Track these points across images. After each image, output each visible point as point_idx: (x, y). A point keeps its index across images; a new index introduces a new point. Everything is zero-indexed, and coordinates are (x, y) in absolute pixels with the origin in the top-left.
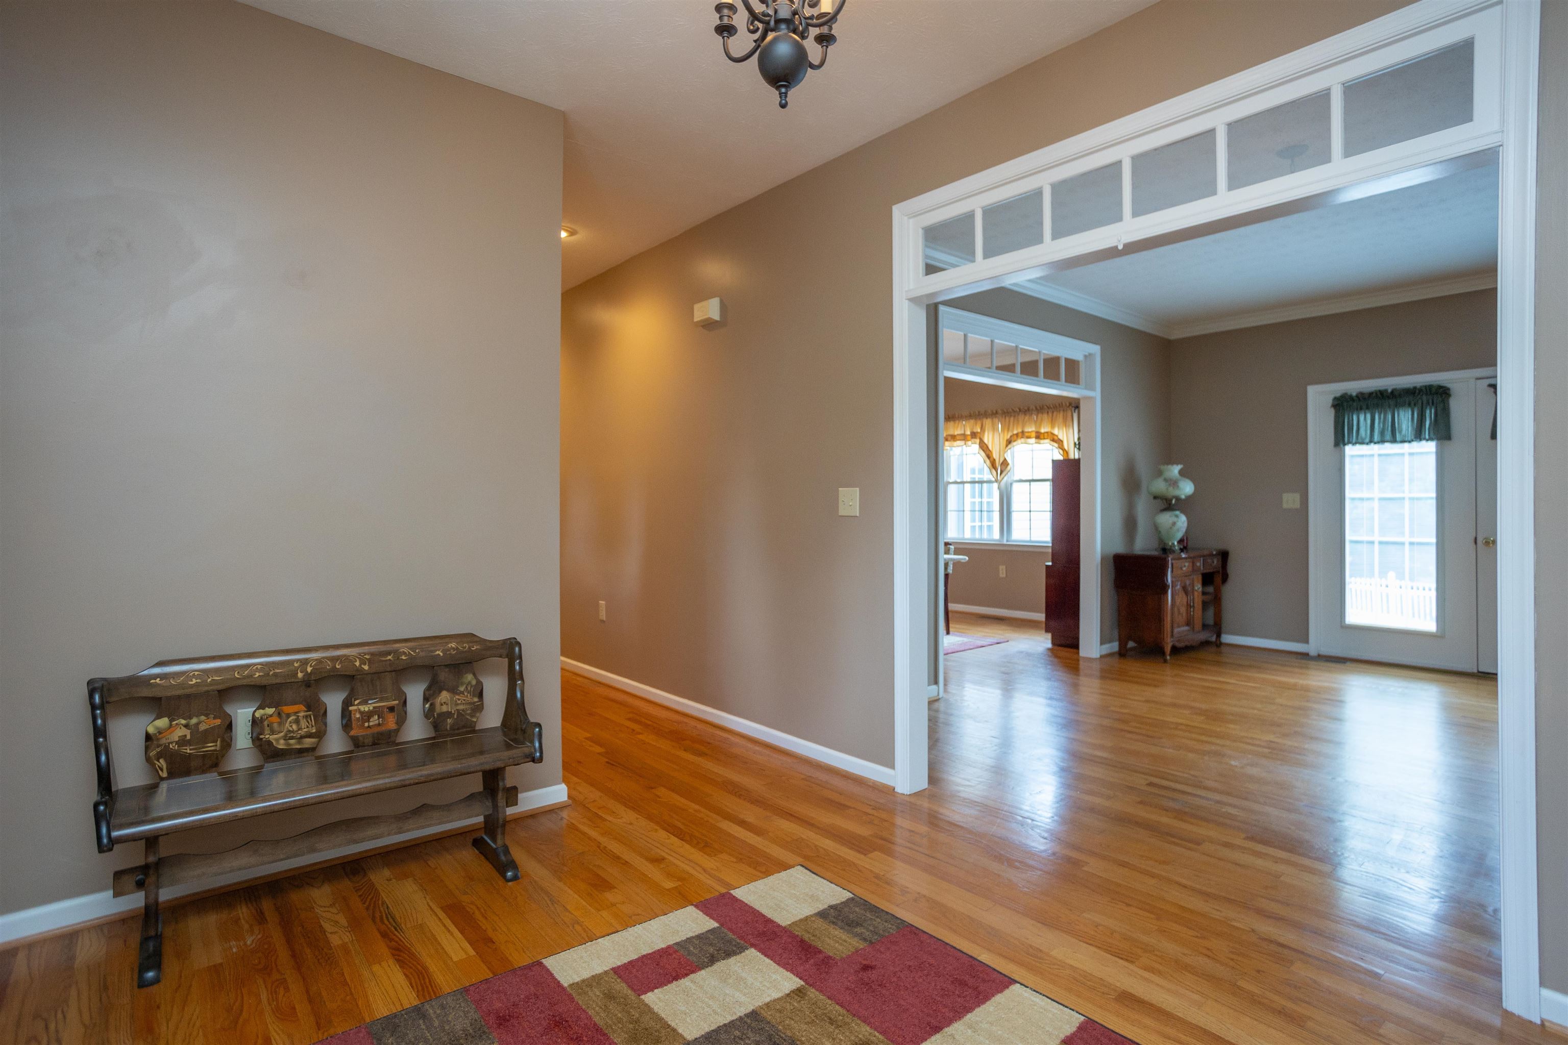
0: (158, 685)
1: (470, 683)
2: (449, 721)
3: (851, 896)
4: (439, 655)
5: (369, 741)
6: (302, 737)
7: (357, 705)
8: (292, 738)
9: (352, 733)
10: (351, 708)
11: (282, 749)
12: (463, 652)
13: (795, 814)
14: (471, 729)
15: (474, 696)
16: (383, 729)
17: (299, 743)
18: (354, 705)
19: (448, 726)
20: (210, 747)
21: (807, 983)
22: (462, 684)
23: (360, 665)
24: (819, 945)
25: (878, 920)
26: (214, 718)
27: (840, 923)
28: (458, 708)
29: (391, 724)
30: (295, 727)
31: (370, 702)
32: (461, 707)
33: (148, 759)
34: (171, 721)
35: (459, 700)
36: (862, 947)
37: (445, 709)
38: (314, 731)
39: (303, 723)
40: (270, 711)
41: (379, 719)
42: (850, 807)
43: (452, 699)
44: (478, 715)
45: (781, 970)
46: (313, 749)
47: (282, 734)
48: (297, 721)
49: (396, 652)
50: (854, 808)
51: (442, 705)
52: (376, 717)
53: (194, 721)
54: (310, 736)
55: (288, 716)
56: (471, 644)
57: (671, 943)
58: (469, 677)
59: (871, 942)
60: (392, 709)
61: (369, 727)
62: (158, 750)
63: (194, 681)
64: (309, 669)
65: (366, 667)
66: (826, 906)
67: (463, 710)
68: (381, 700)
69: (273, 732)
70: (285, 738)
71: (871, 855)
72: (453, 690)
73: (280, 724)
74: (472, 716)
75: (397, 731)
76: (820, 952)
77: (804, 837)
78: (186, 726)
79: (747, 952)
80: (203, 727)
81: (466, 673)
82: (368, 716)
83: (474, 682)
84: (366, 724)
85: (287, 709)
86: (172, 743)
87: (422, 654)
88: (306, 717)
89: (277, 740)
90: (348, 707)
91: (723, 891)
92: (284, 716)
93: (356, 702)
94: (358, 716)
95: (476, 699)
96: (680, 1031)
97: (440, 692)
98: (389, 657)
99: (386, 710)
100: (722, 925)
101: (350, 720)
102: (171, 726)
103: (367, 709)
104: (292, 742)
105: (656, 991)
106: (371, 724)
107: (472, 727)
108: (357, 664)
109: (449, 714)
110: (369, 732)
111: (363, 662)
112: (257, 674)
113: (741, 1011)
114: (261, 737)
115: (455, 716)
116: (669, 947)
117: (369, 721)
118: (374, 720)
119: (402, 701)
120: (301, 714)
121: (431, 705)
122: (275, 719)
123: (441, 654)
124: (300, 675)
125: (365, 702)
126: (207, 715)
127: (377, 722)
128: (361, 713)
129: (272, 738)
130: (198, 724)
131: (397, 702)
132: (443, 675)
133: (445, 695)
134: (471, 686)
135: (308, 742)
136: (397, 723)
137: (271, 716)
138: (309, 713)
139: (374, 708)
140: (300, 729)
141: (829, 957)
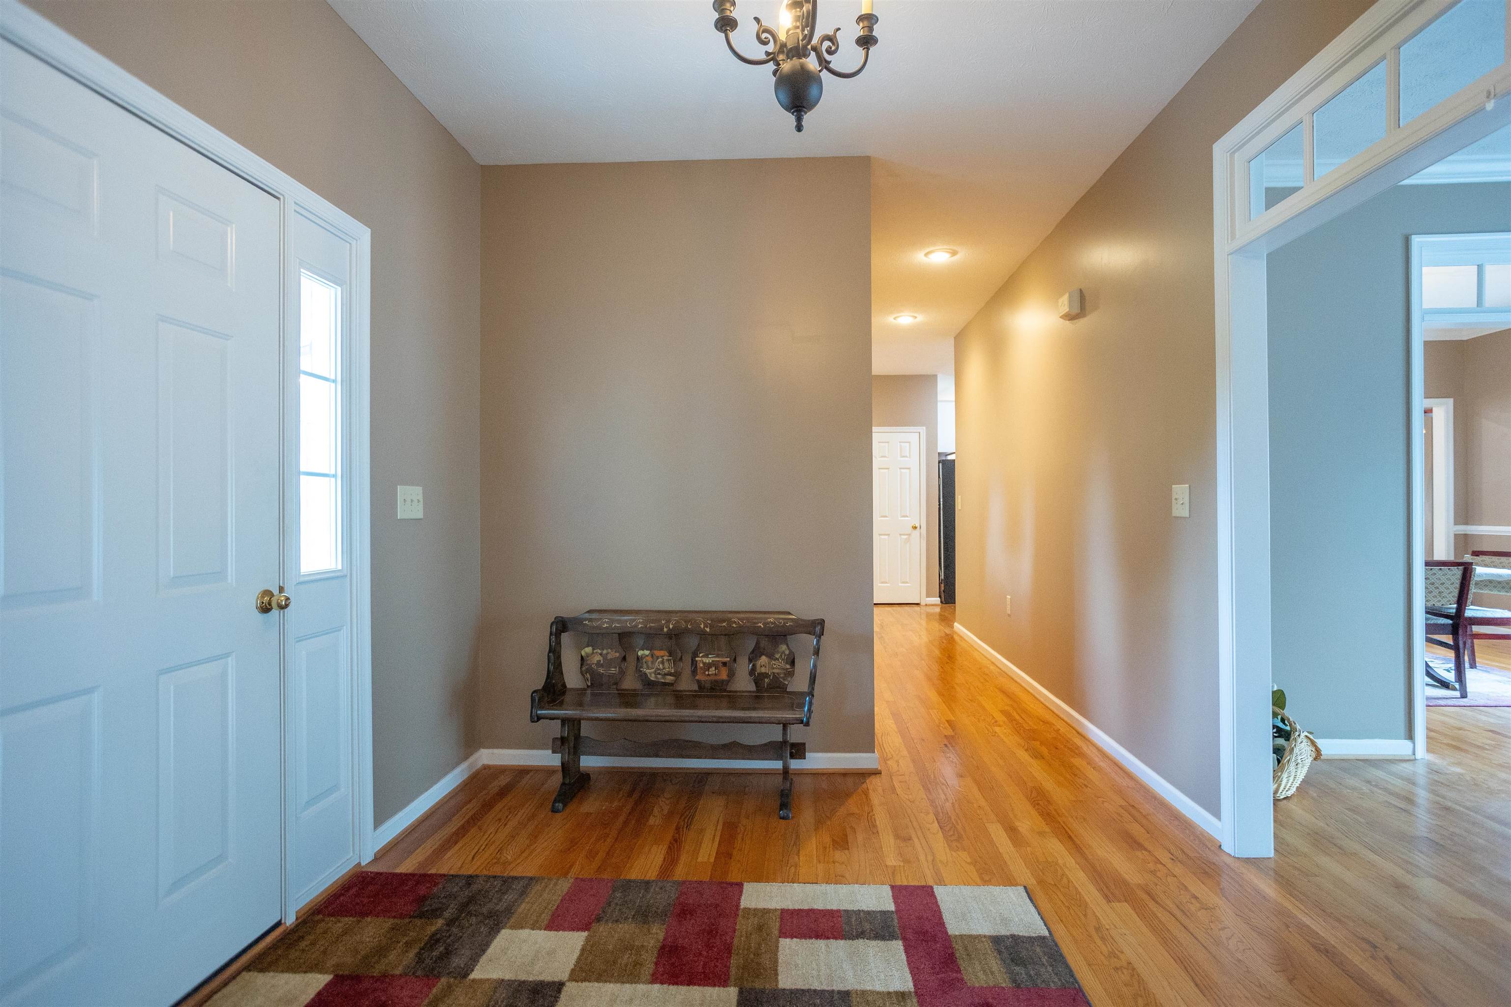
0: (588, 625)
1: (783, 652)
2: (766, 680)
3: (1046, 933)
4: (760, 626)
5: (708, 685)
6: (665, 674)
7: (702, 657)
8: (659, 674)
9: (697, 678)
10: (697, 659)
11: (652, 681)
12: (779, 626)
13: (1075, 839)
14: (782, 688)
15: (787, 663)
16: (718, 678)
17: (663, 678)
18: (699, 657)
19: (766, 685)
20: (613, 670)
21: (916, 992)
22: (778, 652)
23: (704, 627)
24: (963, 964)
25: (1050, 969)
26: (616, 652)
27: (1006, 955)
28: (774, 671)
29: (724, 675)
30: (661, 666)
31: (710, 656)
32: (776, 671)
33: (582, 673)
34: (593, 649)
35: (775, 665)
36: (1004, 985)
37: (763, 670)
38: (673, 671)
39: (666, 665)
40: (647, 652)
41: (715, 670)
42: (1146, 849)
43: (769, 663)
44: (789, 679)
45: (907, 970)
46: (672, 684)
47: (653, 670)
48: (663, 662)
49: (729, 621)
50: (1149, 852)
51: (761, 667)
52: (714, 668)
53: (605, 652)
54: (670, 674)
55: (658, 658)
56: (785, 621)
57: (842, 908)
58: (783, 647)
59: (1018, 986)
60: (725, 664)
61: (708, 675)
62: (587, 667)
63: (605, 625)
64: (671, 626)
65: (708, 630)
66: (1008, 934)
67: (778, 674)
68: (718, 656)
69: (648, 668)
70: (655, 673)
71: (1117, 905)
72: (771, 656)
73: (653, 663)
74: (784, 679)
75: (728, 681)
76: (959, 971)
77: (1060, 862)
78: (601, 654)
79: (894, 942)
80: (609, 657)
81: (781, 644)
82: (708, 666)
83: (787, 652)
84: (707, 673)
85: (657, 653)
86: (593, 664)
87: (748, 624)
88: (668, 660)
89: (650, 673)
90: (695, 657)
91: (930, 882)
92: (655, 657)
93: (701, 655)
94: (701, 665)
95: (788, 666)
96: (780, 978)
97: (760, 657)
98: (724, 624)
99: (721, 664)
100: (898, 911)
101: (696, 667)
102: (593, 653)
103: (707, 661)
104: (659, 676)
105: (795, 939)
106: (710, 673)
107: (784, 688)
108: (702, 626)
109: (766, 675)
110: (709, 678)
111: (706, 626)
112: (640, 626)
113: (838, 986)
114: (641, 669)
115: (771, 678)
116: (838, 911)
117: (709, 671)
118: (712, 671)
119: (733, 658)
120: (665, 658)
121: (753, 665)
122: (649, 659)
123: (762, 626)
124: (665, 630)
125: (706, 656)
126: (611, 649)
127: (714, 672)
128: (704, 664)
129: (648, 671)
130: (607, 654)
131: (729, 659)
132: (764, 643)
133: (764, 659)
134: (785, 655)
135: (670, 679)
136: (728, 676)
137: (647, 656)
138: (670, 658)
139: (713, 661)
140: (664, 668)
141: (962, 980)
